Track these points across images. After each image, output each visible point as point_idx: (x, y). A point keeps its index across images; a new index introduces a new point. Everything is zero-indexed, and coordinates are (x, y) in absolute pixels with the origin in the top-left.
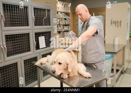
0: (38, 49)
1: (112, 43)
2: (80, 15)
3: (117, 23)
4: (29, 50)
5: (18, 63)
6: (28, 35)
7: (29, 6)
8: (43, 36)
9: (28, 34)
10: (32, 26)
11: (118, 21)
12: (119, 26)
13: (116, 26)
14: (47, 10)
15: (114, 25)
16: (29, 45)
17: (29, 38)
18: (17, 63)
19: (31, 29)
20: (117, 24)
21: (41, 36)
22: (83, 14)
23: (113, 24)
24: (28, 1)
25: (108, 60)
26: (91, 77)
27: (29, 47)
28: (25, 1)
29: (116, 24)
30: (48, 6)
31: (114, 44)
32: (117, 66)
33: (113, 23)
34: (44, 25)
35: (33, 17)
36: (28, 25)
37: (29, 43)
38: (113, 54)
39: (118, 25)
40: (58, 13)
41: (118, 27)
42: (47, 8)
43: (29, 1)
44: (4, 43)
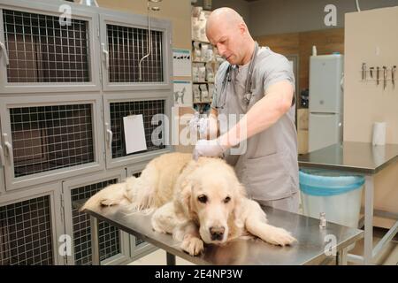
0: (120, 156)
1: (367, 140)
2: (222, 43)
3: (381, 74)
4: (91, 158)
5: (51, 197)
6: (87, 109)
7: (91, 18)
8: (137, 113)
9: (89, 106)
10: (101, 81)
11: (384, 68)
12: (389, 83)
13: (378, 81)
14: (153, 32)
15: (371, 81)
16: (91, 142)
17: (90, 120)
18: (47, 197)
19: (98, 91)
20: (381, 78)
21: (133, 114)
22: (232, 39)
23: (369, 77)
24: (89, 3)
25: (345, 195)
26: (294, 242)
27: (91, 149)
28: (81, 3)
29: (378, 77)
30: (155, 20)
31: (371, 144)
32: (375, 215)
33: (368, 74)
34: (140, 79)
35: (105, 54)
36: (87, 80)
37: (91, 134)
38: (361, 177)
39: (385, 81)
40: (200, 46)
41: (385, 85)
42: (152, 26)
43: (93, 3)
44: (5, 134)
